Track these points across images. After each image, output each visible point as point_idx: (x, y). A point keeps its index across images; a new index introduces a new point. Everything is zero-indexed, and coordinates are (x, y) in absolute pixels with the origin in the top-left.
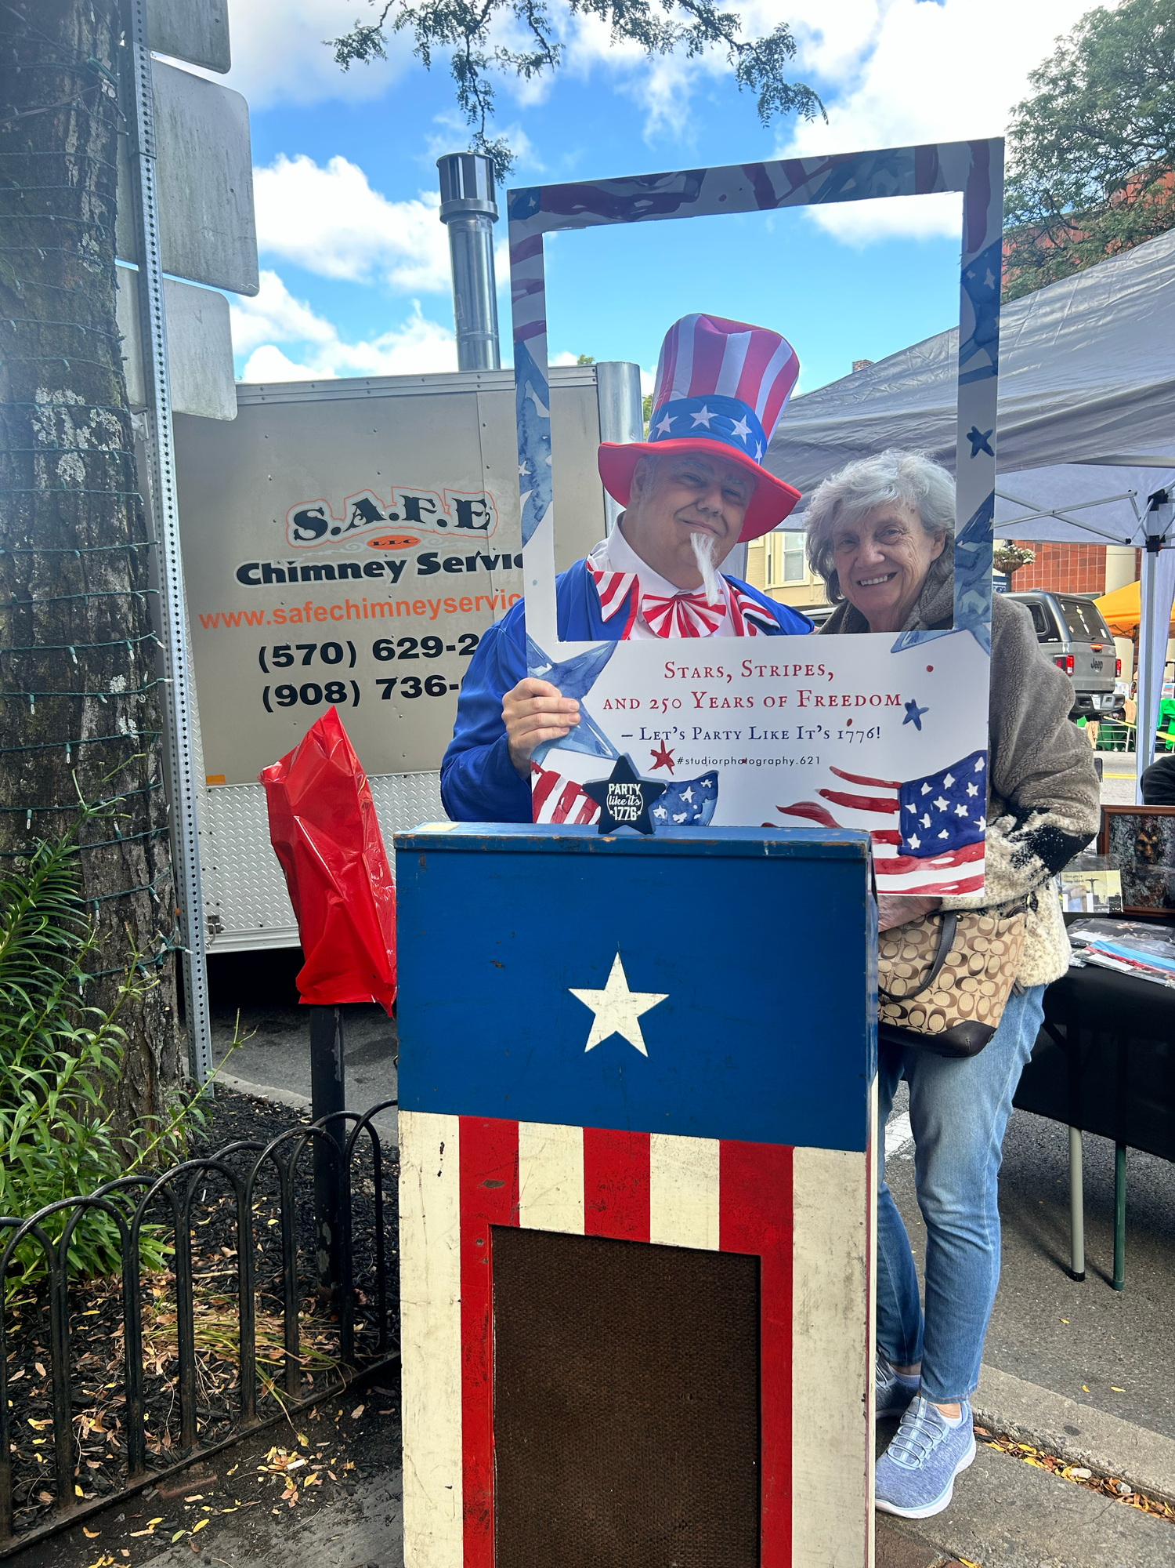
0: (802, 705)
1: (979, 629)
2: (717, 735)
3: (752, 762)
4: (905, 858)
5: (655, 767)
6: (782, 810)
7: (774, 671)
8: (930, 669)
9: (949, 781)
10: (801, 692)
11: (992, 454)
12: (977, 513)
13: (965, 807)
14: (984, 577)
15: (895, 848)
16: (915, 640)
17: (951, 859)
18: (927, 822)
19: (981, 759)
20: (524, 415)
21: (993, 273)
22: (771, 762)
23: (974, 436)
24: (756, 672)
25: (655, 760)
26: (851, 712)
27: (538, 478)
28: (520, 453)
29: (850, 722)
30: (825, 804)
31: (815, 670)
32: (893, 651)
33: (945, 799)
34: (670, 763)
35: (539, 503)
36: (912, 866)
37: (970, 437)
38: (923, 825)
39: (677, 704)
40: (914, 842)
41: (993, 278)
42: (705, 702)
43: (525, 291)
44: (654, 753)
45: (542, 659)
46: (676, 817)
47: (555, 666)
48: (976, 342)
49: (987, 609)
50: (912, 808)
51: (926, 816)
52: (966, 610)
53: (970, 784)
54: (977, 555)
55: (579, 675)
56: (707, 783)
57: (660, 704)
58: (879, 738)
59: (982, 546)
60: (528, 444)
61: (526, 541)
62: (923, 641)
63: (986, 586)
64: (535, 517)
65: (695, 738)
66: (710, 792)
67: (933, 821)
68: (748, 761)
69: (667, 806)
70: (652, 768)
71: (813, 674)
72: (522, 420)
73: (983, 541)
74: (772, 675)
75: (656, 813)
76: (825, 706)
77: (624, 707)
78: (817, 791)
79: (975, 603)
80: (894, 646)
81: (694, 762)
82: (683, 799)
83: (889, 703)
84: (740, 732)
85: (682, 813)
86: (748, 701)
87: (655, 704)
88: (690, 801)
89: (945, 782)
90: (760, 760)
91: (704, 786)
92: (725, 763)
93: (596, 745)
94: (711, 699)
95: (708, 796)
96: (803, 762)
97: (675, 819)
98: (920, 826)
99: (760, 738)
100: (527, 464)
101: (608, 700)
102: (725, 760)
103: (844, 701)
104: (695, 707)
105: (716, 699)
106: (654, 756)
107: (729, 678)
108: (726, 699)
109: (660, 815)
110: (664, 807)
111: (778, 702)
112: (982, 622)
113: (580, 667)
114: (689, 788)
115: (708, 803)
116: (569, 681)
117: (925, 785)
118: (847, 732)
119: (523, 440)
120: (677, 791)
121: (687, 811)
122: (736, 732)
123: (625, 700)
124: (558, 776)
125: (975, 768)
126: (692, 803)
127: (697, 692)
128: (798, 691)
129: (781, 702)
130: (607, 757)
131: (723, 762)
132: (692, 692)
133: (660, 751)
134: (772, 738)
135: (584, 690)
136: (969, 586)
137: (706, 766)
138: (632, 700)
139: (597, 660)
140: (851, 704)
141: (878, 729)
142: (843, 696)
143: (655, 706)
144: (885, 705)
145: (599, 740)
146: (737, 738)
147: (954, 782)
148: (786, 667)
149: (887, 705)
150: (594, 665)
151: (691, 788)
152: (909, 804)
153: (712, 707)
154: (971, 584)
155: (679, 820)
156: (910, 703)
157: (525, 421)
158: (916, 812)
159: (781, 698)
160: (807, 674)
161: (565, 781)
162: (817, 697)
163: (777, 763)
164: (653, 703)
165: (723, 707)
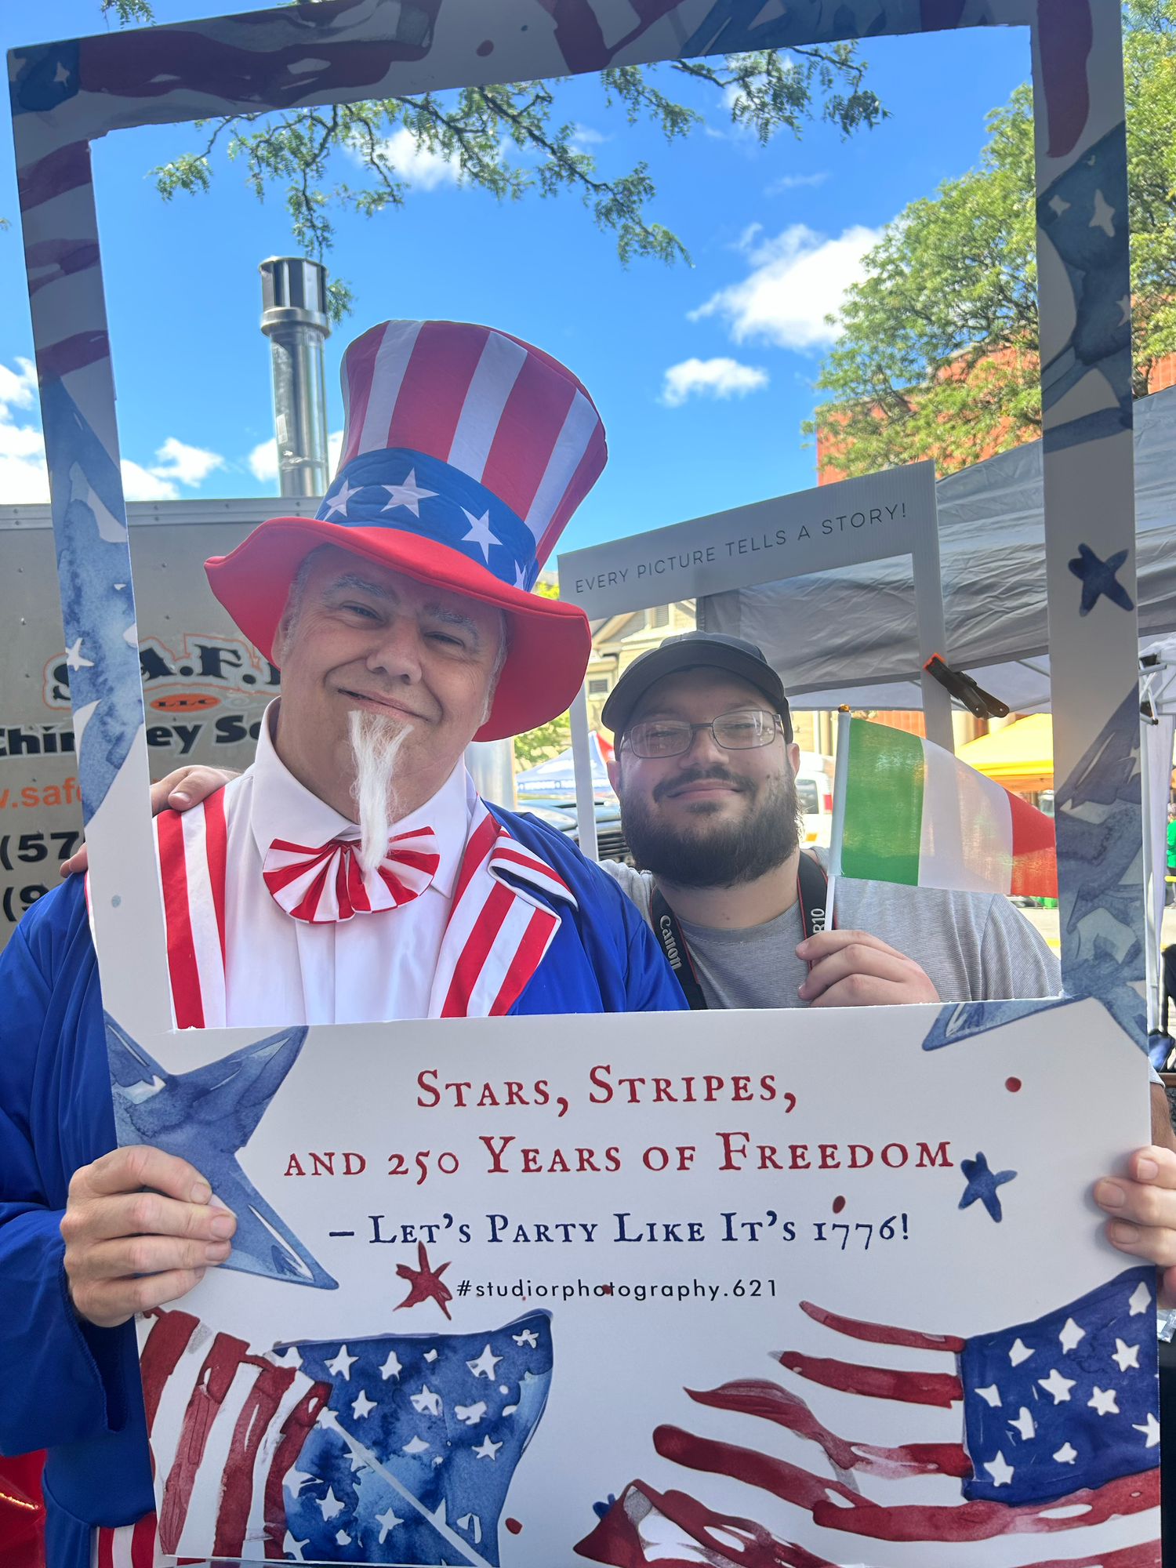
0: (729, 1165)
1: (1121, 996)
2: (542, 1233)
3: (625, 1291)
4: (981, 1507)
5: (409, 1302)
6: (697, 1396)
7: (662, 1090)
8: (1014, 1085)
9: (1071, 1336)
10: (726, 1137)
11: (1127, 605)
12: (1102, 737)
13: (1111, 1394)
14: (1126, 881)
15: (956, 1483)
16: (975, 1022)
17: (1083, 1509)
18: (1025, 1425)
19: (1142, 1287)
20: (70, 539)
21: (1108, 200)
22: (668, 1291)
23: (1085, 565)
24: (622, 1092)
25: (406, 1287)
26: (841, 1181)
27: (110, 676)
28: (67, 623)
29: (839, 1204)
30: (794, 1383)
31: (755, 1087)
32: (929, 1046)
33: (1065, 1375)
34: (442, 1296)
35: (115, 728)
36: (995, 1523)
37: (1077, 567)
38: (1017, 1433)
39: (448, 1163)
40: (1000, 1471)
41: (1111, 211)
42: (512, 1159)
44: (403, 1271)
45: (141, 1067)
46: (461, 1412)
47: (172, 1082)
48: (1079, 355)
50: (991, 1396)
51: (1024, 1412)
52: (1087, 953)
53: (1119, 1343)
54: (1108, 830)
55: (227, 1102)
56: (528, 1337)
58: (906, 1238)
59: (1117, 810)
60: (84, 603)
61: (92, 813)
62: (995, 1024)
63: (1132, 900)
64: (109, 759)
65: (495, 1239)
66: (535, 1358)
67: (1039, 1424)
68: (616, 1290)
69: (441, 1386)
70: (401, 1306)
71: (750, 1098)
72: (68, 549)
73: (1117, 800)
74: (659, 1099)
75: (417, 1402)
76: (781, 1168)
77: (330, 1170)
78: (773, 1355)
79: (1110, 938)
80: (928, 1036)
81: (494, 1290)
82: (476, 1372)
83: (926, 1161)
84: (594, 1226)
85: (475, 1402)
86: (608, 1155)
87: (400, 1164)
88: (492, 1377)
89: (1063, 1337)
90: (644, 1288)
91: (520, 1344)
92: (565, 1294)
93: (273, 1255)
94: (526, 1152)
95: (532, 1366)
96: (739, 1291)
97: (461, 1417)
98: (1010, 1434)
99: (639, 1239)
100: (83, 643)
101: (293, 1157)
102: (565, 1288)
103: (824, 1157)
104: (490, 1171)
105: (536, 1151)
106: (404, 1277)
107: (561, 1107)
108: (557, 1153)
109: (426, 1408)
110: (433, 1390)
111: (674, 1158)
112: (1125, 980)
113: (227, 1084)
114: (488, 1349)
115: (532, 1381)
116: (203, 1116)
117: (1018, 1343)
118: (835, 1226)
119: (71, 593)
120: (461, 1355)
121: (486, 1398)
122: (584, 1227)
123: (330, 1155)
124: (195, 1322)
125: (1129, 1306)
126: (496, 1381)
127: (492, 1138)
128: (718, 1134)
129: (683, 1159)
130: (301, 1280)
131: (559, 1292)
132: (481, 1138)
133: (416, 1267)
134: (667, 1239)
135: (240, 1134)
136: (1091, 900)
137: (524, 1299)
138: (347, 1156)
139: (264, 1068)
140: (839, 1164)
141: (904, 1217)
142: (821, 1147)
143: (399, 1169)
144: (917, 1166)
145: (279, 1243)
146: (590, 1239)
147: (1084, 1338)
148: (689, 1081)
149: (921, 1165)
150: (258, 1078)
151: (491, 1347)
152: (984, 1385)
153: (527, 1169)
154: (1096, 897)
155: (468, 1418)
156: (974, 1159)
157: (73, 552)
158: (999, 1404)
159: (681, 1150)
160: (737, 1097)
161: (211, 1334)
162: (762, 1149)
163: (680, 1294)
164: (395, 1161)
165: (552, 1170)
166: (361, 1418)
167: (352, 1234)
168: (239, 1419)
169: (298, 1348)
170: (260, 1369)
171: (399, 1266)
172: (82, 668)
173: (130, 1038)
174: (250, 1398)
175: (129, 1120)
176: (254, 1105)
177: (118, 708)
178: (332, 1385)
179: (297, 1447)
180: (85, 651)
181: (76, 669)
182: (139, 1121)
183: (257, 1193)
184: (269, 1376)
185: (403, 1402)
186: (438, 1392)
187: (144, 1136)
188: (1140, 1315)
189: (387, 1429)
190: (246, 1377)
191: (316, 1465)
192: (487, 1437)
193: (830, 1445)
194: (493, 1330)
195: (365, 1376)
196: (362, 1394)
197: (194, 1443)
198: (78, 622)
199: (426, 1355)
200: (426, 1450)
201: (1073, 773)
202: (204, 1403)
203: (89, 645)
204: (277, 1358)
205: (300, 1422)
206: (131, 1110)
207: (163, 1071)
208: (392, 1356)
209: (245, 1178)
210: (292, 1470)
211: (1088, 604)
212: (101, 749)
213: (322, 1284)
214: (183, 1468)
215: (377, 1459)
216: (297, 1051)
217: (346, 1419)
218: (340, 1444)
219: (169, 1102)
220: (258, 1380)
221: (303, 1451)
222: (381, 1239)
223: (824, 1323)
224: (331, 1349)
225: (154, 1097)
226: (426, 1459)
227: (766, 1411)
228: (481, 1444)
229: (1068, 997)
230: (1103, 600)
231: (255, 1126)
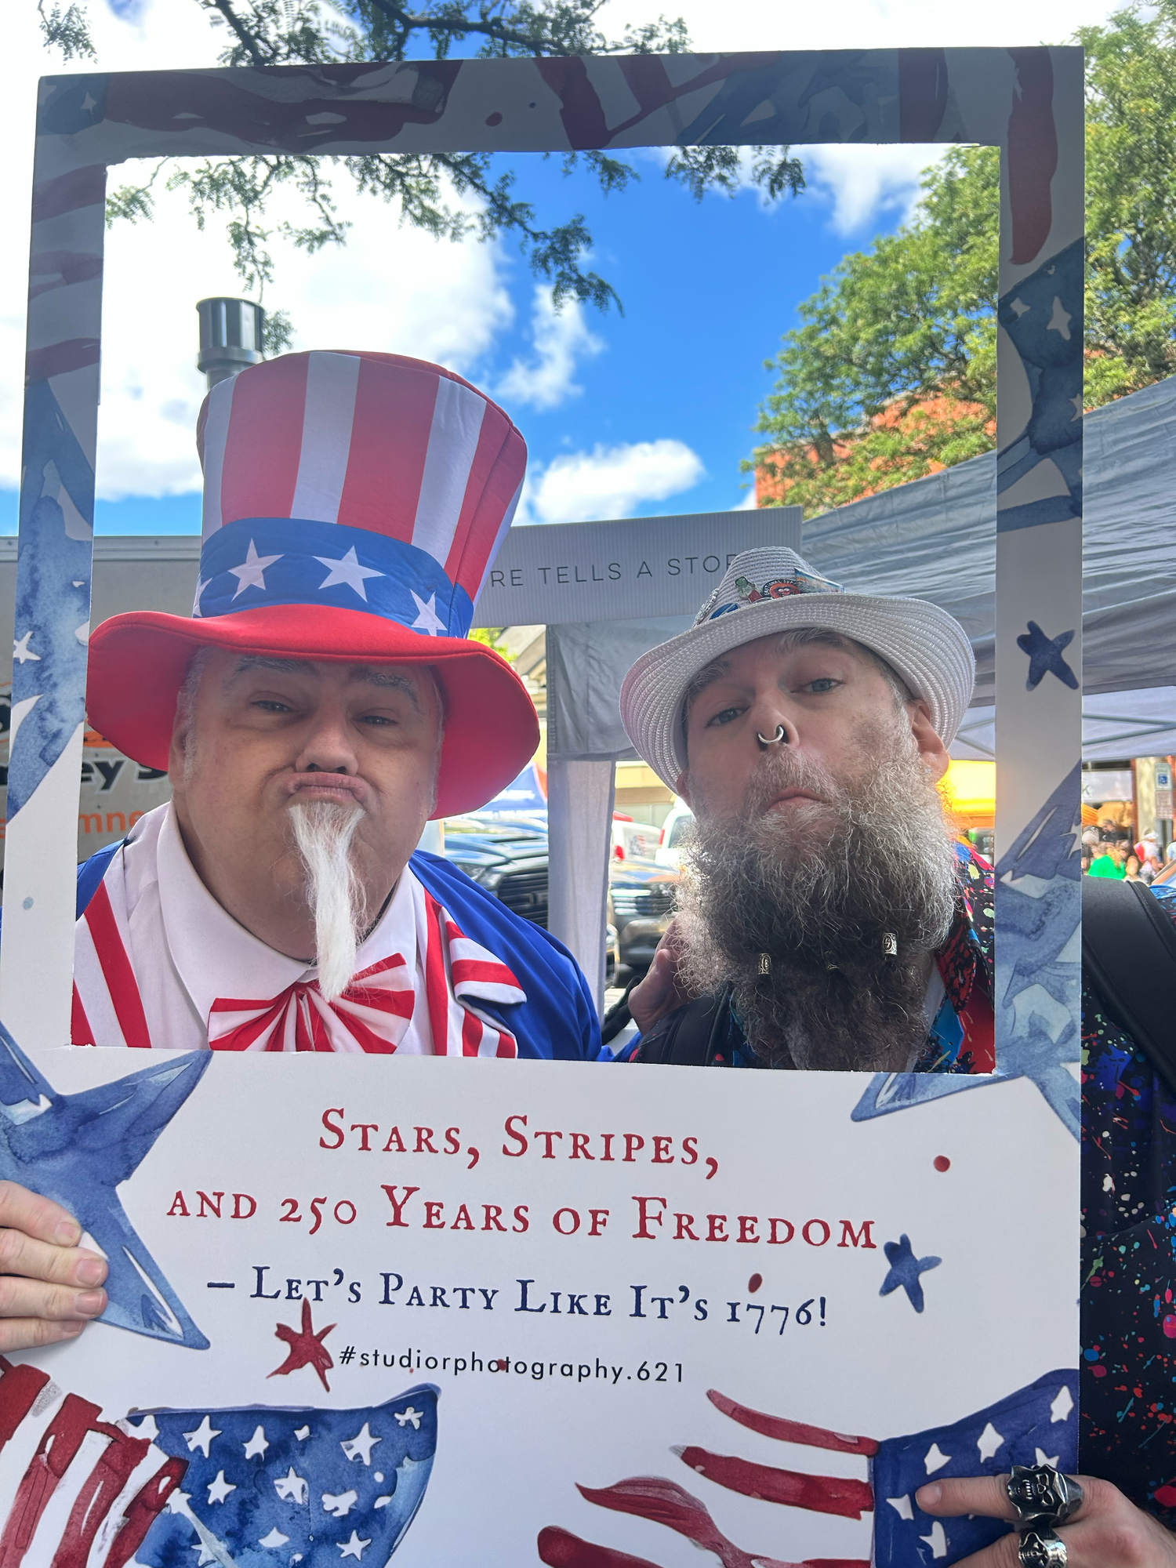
0: (643, 1233)
1: (1052, 1074)
2: (438, 1297)
3: (521, 1368)
5: (285, 1369)
6: (590, 1495)
7: (579, 1147)
8: (942, 1164)
9: (990, 1442)
10: (642, 1202)
11: (1072, 684)
12: (1044, 811)
14: (1063, 957)
16: (906, 1094)
18: (937, 1541)
19: (1065, 1392)
20: (35, 533)
21: (1066, 306)
22: (567, 1370)
23: (1032, 641)
24: (537, 1146)
25: (284, 1350)
26: (760, 1257)
27: (56, 671)
28: (19, 615)
29: (755, 1283)
30: (695, 1484)
31: (676, 1150)
32: (858, 1116)
34: (323, 1363)
35: (53, 724)
37: (1023, 642)
38: (929, 1550)
39: (345, 1213)
41: (1067, 316)
42: (413, 1213)
43: (58, 276)
44: (283, 1332)
45: (30, 1085)
46: (329, 1502)
47: (60, 1103)
48: (1033, 445)
49: (1069, 1034)
50: (902, 1507)
51: (937, 1527)
52: (1022, 1030)
54: (1047, 905)
55: (115, 1129)
56: (411, 1416)
57: (304, 1210)
58: (823, 1324)
59: (1055, 885)
60: (39, 596)
61: (16, 809)
62: (926, 1098)
63: (1068, 978)
64: (42, 756)
65: (387, 1301)
66: (416, 1440)
67: (952, 1541)
68: (511, 1367)
69: (310, 1470)
70: (277, 1372)
71: (670, 1160)
72: (31, 543)
73: (1057, 876)
74: (575, 1156)
75: (281, 1487)
76: (698, 1239)
77: (217, 1212)
78: (675, 1449)
79: (1045, 1016)
80: (858, 1106)
81: (380, 1360)
82: (350, 1455)
83: (849, 1240)
84: (494, 1292)
85: (345, 1491)
86: (517, 1215)
87: (293, 1210)
88: (367, 1461)
89: (981, 1443)
90: (542, 1365)
91: (402, 1424)
92: (456, 1368)
93: (142, 1306)
94: (429, 1206)
95: (412, 1450)
96: (643, 1375)
97: (327, 1507)
98: (921, 1551)
99: (541, 1309)
100: (32, 637)
101: (179, 1195)
102: (457, 1361)
103: (743, 1229)
104: (389, 1224)
105: (441, 1205)
106: (284, 1339)
107: (472, 1158)
108: (463, 1208)
109: (290, 1495)
110: (300, 1473)
111: (586, 1222)
112: (1059, 1061)
113: (118, 1108)
114: (366, 1428)
115: (411, 1469)
116: (87, 1143)
117: (934, 1448)
118: (749, 1307)
119: (28, 587)
120: (335, 1434)
121: (358, 1486)
122: (484, 1292)
123: (219, 1195)
124: (44, 1379)
125: (1051, 1412)
126: (371, 1466)
127: (395, 1187)
128: (634, 1198)
129: (595, 1223)
130: (169, 1336)
131: (450, 1364)
132: (383, 1187)
133: (298, 1329)
134: (572, 1311)
135: (125, 1165)
136: (1028, 976)
137: (412, 1371)
138: (237, 1197)
139: (160, 1095)
140: (758, 1238)
141: (823, 1301)
142: (740, 1218)
143: (292, 1216)
144: (839, 1245)
145: (150, 1292)
146: (489, 1307)
147: (1002, 1445)
148: (608, 1138)
149: (843, 1244)
150: (152, 1104)
151: (370, 1426)
152: (896, 1495)
153: (429, 1225)
154: (1033, 972)
155: (336, 1509)
156: (898, 1242)
157: (36, 547)
158: (911, 1517)
159: (594, 1213)
160: (657, 1159)
161: (60, 1394)
162: (680, 1217)
163: (580, 1374)
164: (289, 1206)
165: (455, 1227)
166: (217, 1503)
167: (232, 1286)
168: (79, 1497)
169: (155, 1416)
170: (111, 1439)
171: (279, 1326)
172: (28, 661)
173: (21, 1052)
174: (94, 1474)
175: (6, 1142)
176: (144, 1134)
177: (59, 704)
178: (188, 1462)
179: (140, 1534)
180: (33, 644)
181: (22, 661)
182: (17, 1144)
183: (134, 1233)
184: (118, 1447)
185: (266, 1487)
186: (305, 1476)
187: (21, 1163)
188: (1061, 1422)
189: (244, 1517)
190: (94, 1446)
191: (161, 1557)
192: (354, 1533)
193: (729, 1556)
194: (374, 1405)
195: (226, 1453)
196: (221, 1475)
197: (24, 1523)
198: (31, 615)
199: (296, 1432)
200: (285, 1544)
201: (1014, 844)
202: (42, 1476)
203: (38, 638)
204: (131, 1427)
205: (148, 1503)
206: (10, 1131)
207: (52, 1091)
208: (260, 1431)
209: (124, 1215)
210: (132, 1561)
211: (1035, 679)
212: (35, 745)
213: (192, 1342)
214: (8, 1552)
215: (229, 1552)
216: (198, 1078)
217: (200, 1505)
218: (189, 1534)
219: (53, 1125)
220: (106, 1452)
221: (146, 1538)
222: (263, 1293)
223: (731, 1416)
224: (192, 1419)
225: (37, 1119)
226: (283, 1556)
227: (664, 1516)
228: (347, 1541)
229: (1001, 1075)
230: (1049, 676)
231: (143, 1158)
